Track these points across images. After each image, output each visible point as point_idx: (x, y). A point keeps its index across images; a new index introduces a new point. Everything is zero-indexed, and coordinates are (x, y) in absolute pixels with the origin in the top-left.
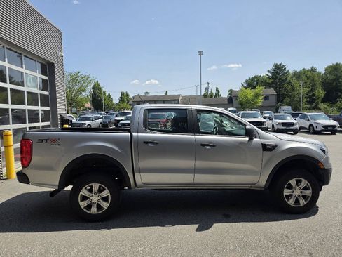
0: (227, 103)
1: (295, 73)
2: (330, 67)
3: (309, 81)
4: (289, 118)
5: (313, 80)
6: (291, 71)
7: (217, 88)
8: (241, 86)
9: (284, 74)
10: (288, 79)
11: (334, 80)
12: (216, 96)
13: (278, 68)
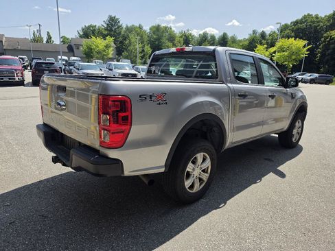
0: (67, 51)
1: (127, 28)
2: (154, 27)
3: (139, 38)
4: (127, 68)
5: (142, 37)
6: (124, 26)
7: (48, 33)
8: (77, 34)
9: (119, 27)
10: (123, 33)
11: (156, 40)
12: (47, 42)
13: (113, 21)
